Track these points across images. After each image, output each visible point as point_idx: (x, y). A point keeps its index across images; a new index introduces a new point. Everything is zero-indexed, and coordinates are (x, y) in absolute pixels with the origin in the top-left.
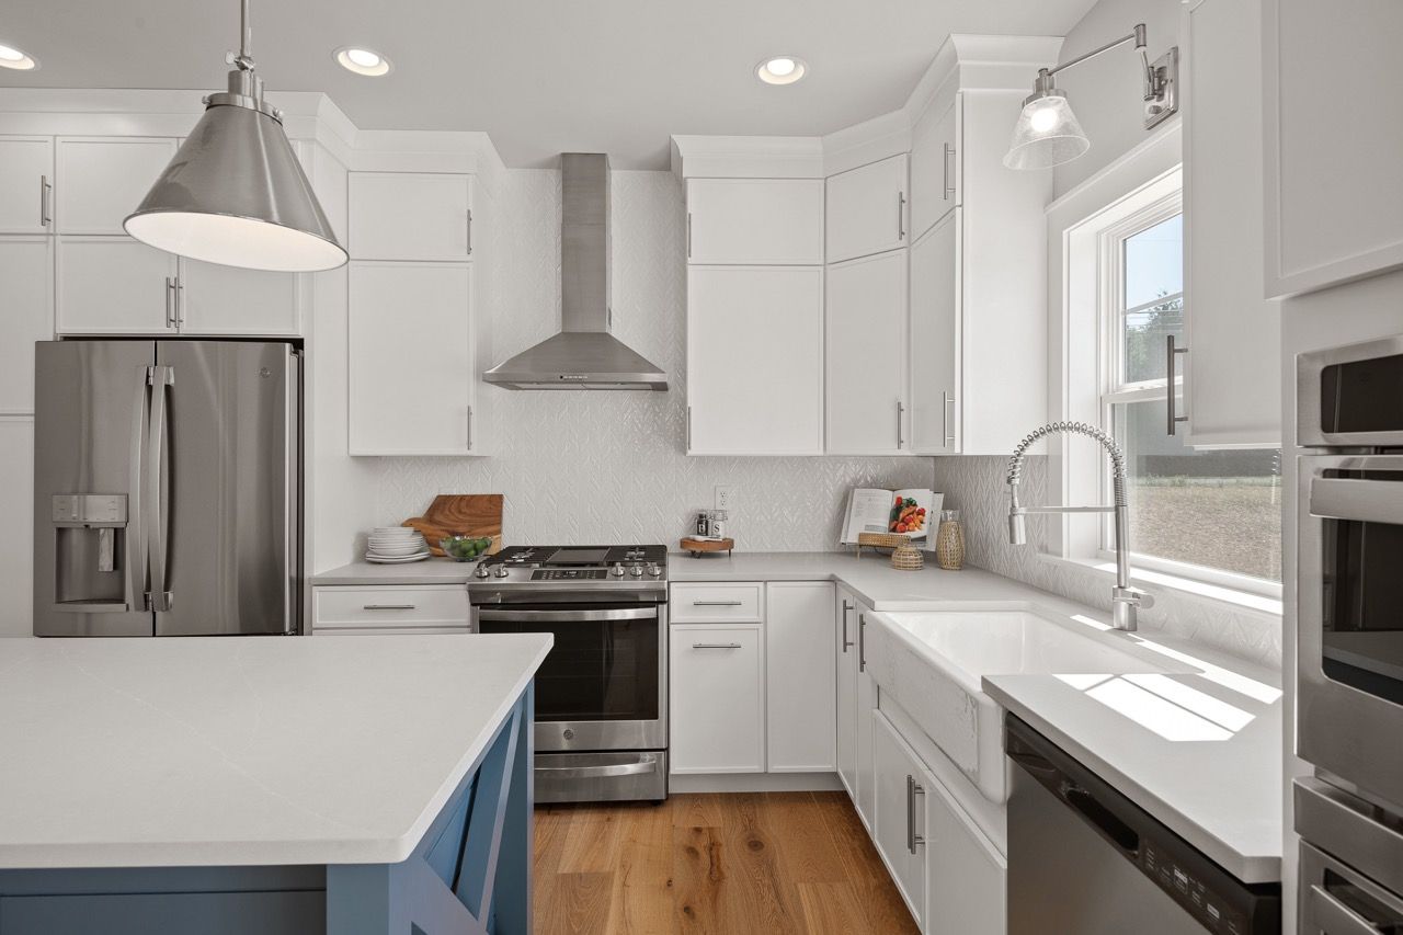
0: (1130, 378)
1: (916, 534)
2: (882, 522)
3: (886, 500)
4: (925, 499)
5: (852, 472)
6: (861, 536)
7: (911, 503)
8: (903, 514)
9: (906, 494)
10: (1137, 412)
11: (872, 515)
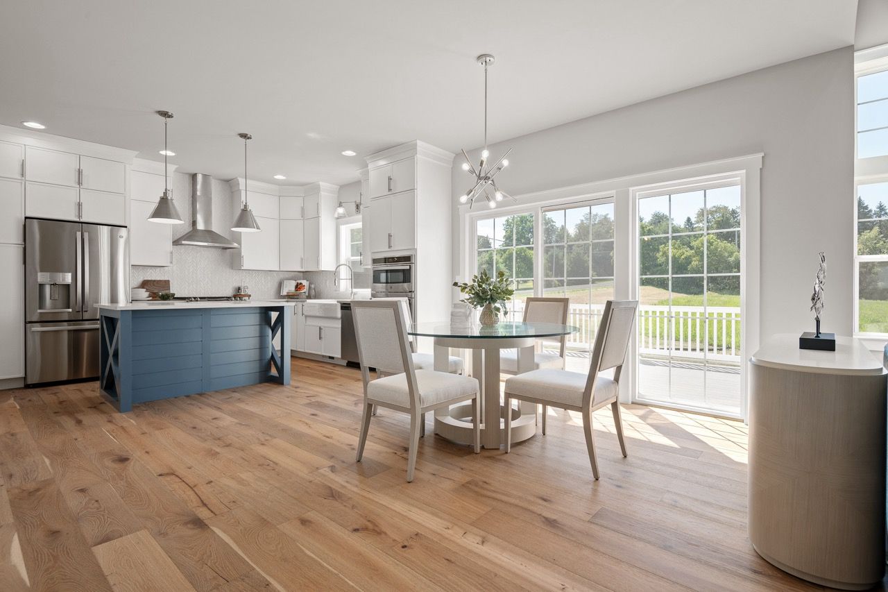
0: (352, 256)
1: (303, 291)
2: (293, 289)
3: (293, 283)
4: (305, 283)
5: (282, 276)
6: (288, 293)
7: (301, 284)
8: (298, 287)
9: (299, 282)
10: (354, 263)
11: (289, 287)
